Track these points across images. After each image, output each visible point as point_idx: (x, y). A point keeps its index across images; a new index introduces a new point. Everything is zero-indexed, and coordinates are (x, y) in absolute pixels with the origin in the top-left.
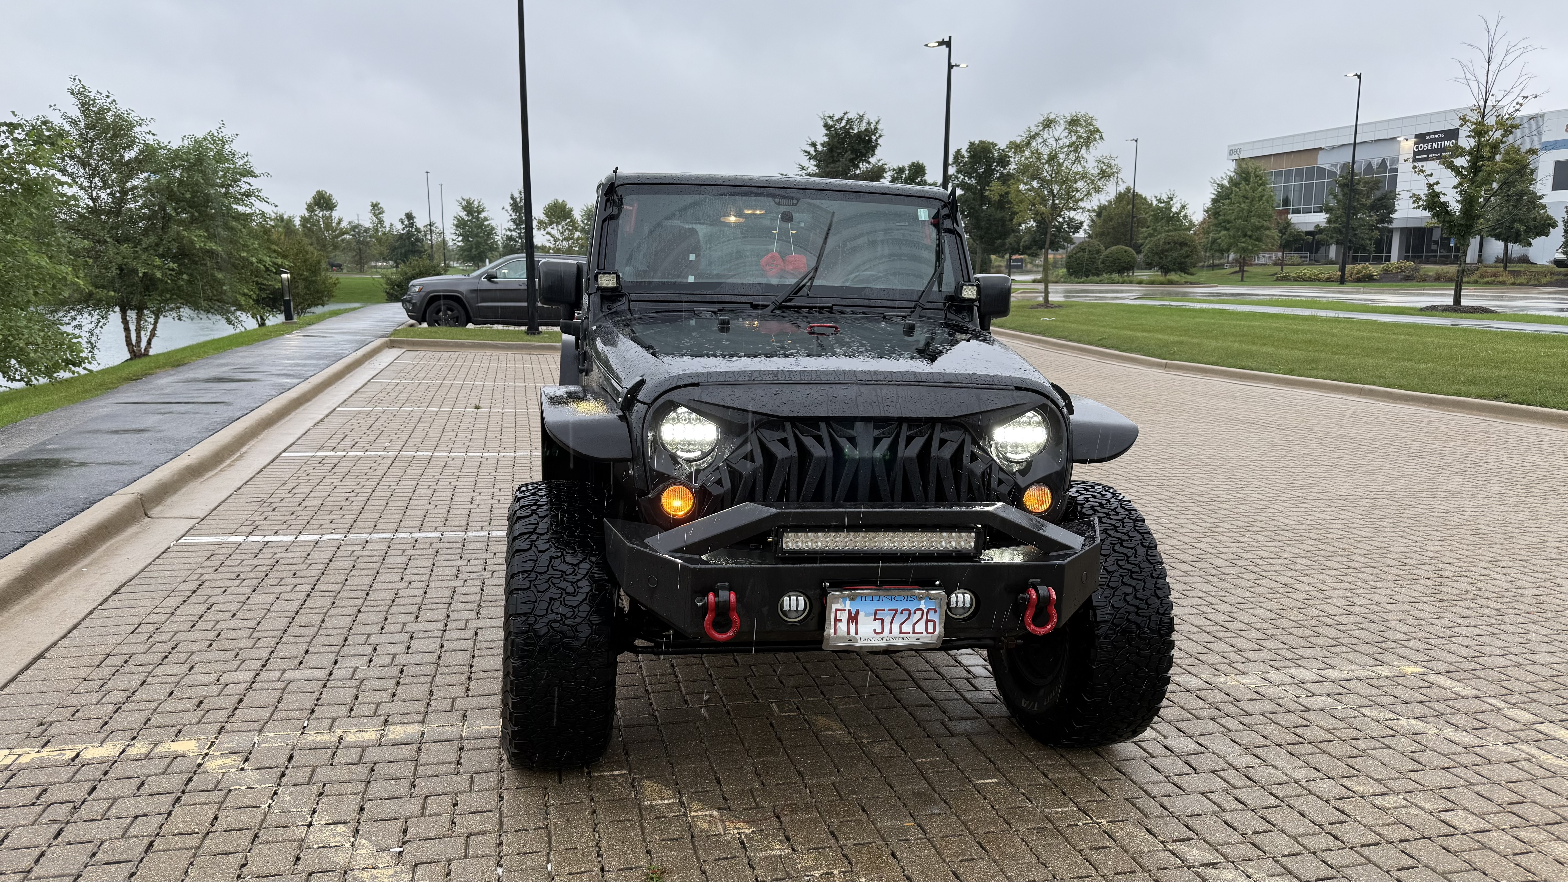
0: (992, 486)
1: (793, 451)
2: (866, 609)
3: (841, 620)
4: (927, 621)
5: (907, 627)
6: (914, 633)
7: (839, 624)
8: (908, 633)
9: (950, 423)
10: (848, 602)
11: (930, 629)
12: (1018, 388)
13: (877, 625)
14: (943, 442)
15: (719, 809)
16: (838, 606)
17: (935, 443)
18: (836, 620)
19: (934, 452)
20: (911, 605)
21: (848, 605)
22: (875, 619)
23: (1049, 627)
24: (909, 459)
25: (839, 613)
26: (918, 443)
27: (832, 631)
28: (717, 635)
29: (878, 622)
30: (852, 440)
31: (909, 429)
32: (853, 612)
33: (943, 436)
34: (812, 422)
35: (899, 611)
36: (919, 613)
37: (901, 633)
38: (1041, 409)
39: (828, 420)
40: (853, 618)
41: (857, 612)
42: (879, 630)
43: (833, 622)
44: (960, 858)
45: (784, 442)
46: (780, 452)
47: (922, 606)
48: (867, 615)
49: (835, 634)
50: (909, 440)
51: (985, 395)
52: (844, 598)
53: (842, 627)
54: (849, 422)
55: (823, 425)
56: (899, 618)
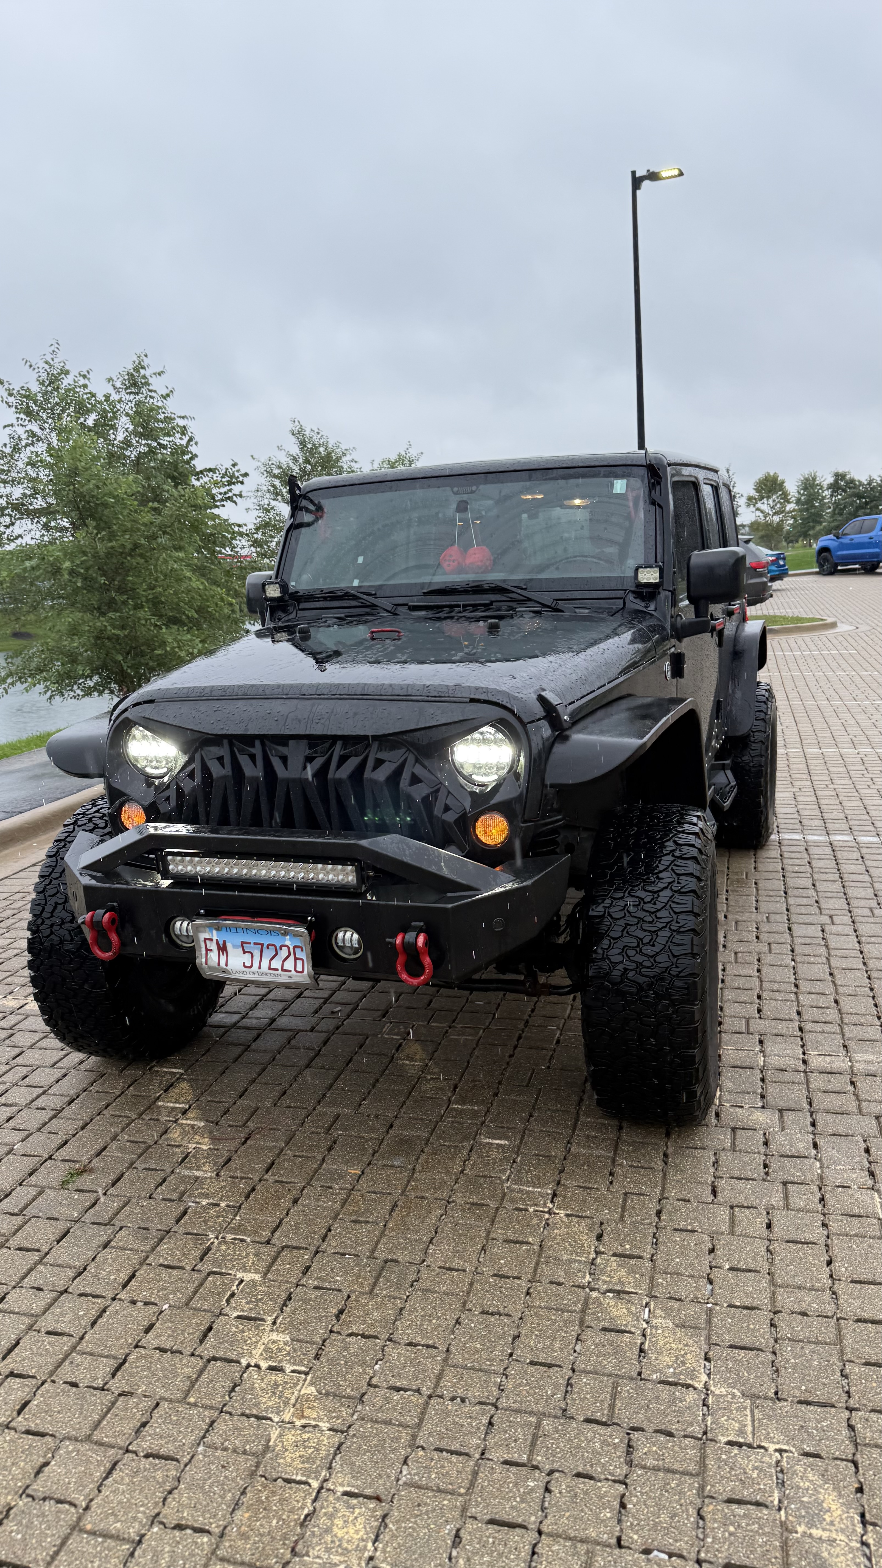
0: (436, 813)
1: (227, 771)
2: (233, 941)
3: (211, 950)
4: (296, 959)
5: (276, 964)
6: (283, 970)
7: (210, 954)
8: (277, 970)
9: (387, 741)
10: (215, 932)
11: (299, 968)
12: (473, 700)
13: (247, 958)
14: (379, 763)
15: (207, 1121)
16: (207, 936)
17: (370, 763)
18: (207, 950)
19: (368, 774)
20: (277, 941)
21: (215, 935)
22: (244, 952)
23: (422, 978)
24: (339, 782)
25: (208, 942)
26: (353, 763)
27: (204, 960)
28: (99, 953)
29: (248, 956)
30: (284, 759)
31: (344, 746)
32: (221, 943)
33: (380, 755)
34: (247, 740)
35: (265, 946)
36: (285, 949)
37: (270, 969)
38: (501, 724)
39: (263, 738)
40: (222, 948)
41: (224, 942)
42: (248, 964)
43: (204, 951)
44: (354, 1218)
45: (220, 759)
46: (216, 770)
47: (288, 943)
48: (235, 946)
49: (206, 963)
50: (343, 760)
51: (430, 708)
52: (210, 926)
53: (214, 956)
54: (282, 740)
55: (258, 743)
56: (268, 954)
